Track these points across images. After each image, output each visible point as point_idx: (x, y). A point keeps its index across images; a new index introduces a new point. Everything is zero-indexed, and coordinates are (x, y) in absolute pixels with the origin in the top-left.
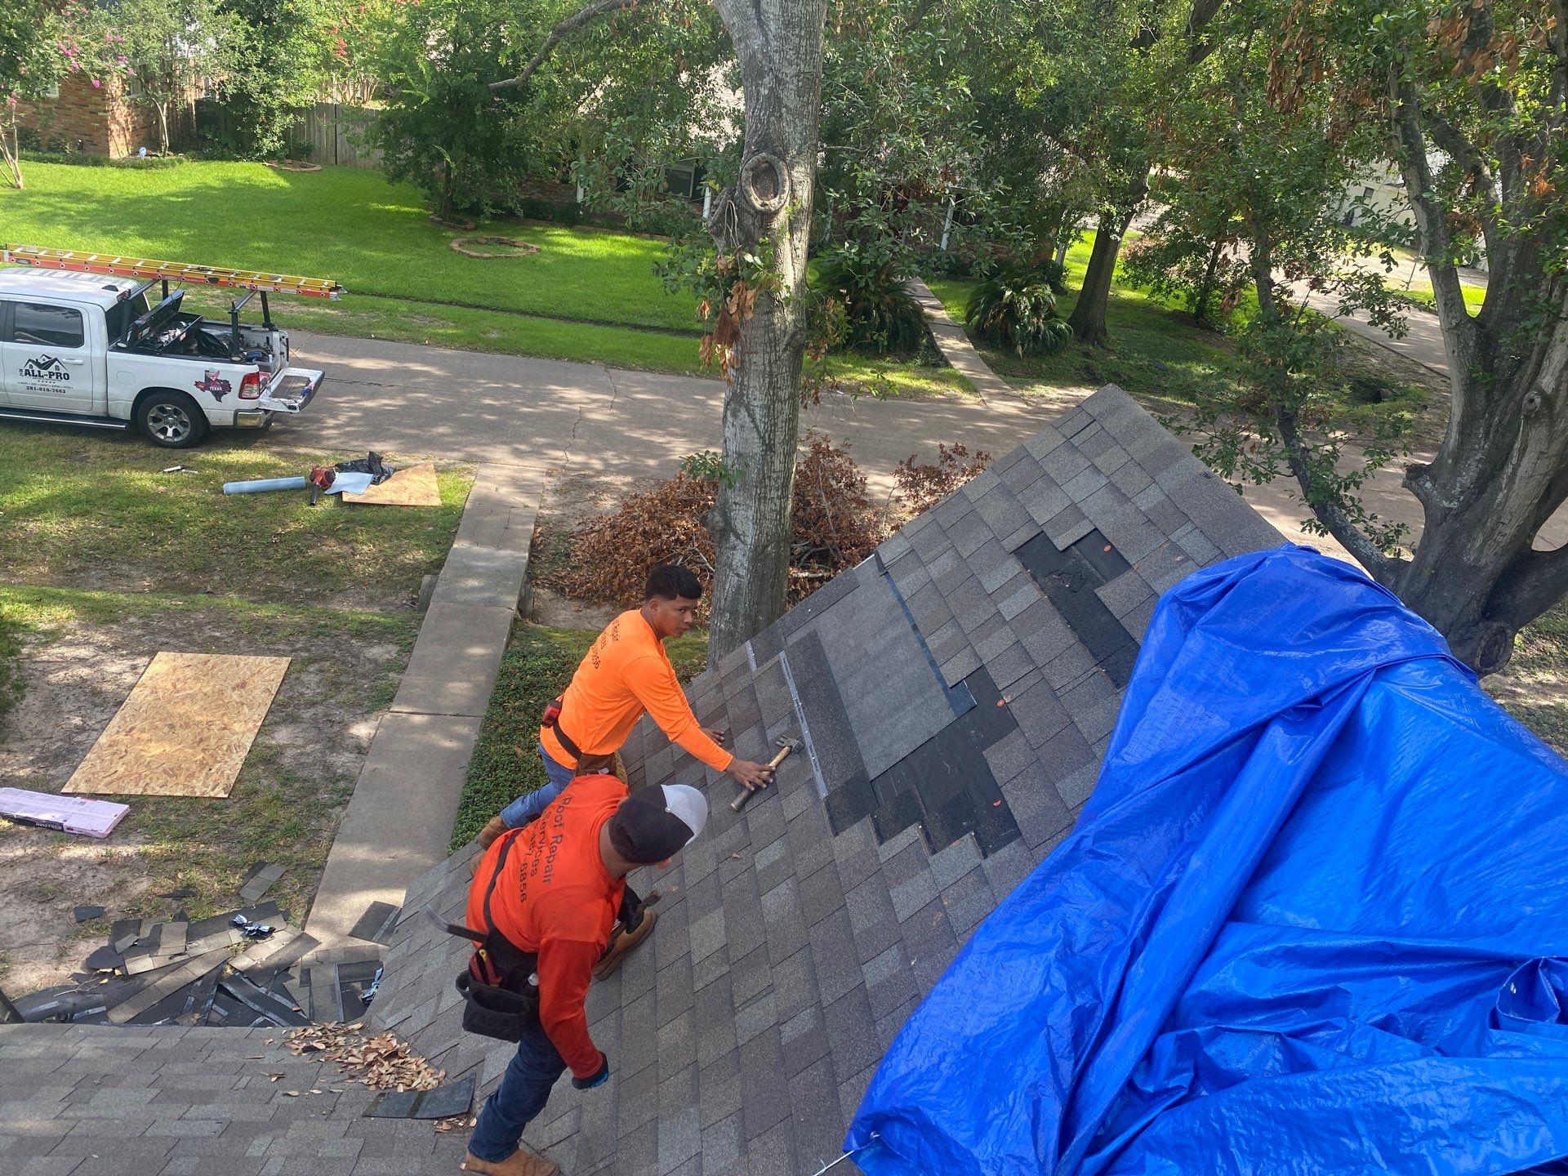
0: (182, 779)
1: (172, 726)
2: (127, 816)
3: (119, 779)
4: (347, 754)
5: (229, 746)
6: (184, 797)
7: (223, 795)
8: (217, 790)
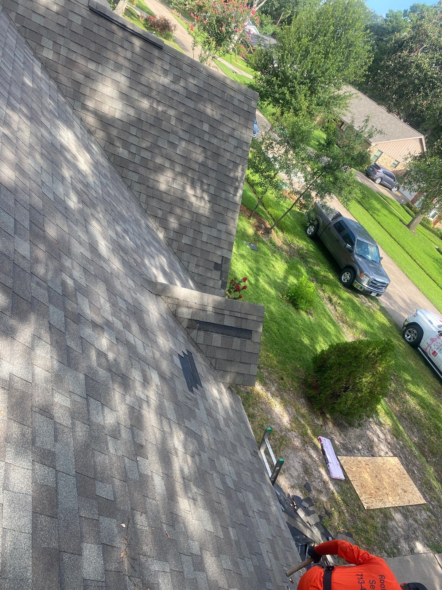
0: (362, 490)
1: (376, 476)
2: (342, 480)
3: (351, 470)
4: (407, 546)
5: (382, 500)
6: (357, 495)
7: (365, 507)
8: (366, 504)
